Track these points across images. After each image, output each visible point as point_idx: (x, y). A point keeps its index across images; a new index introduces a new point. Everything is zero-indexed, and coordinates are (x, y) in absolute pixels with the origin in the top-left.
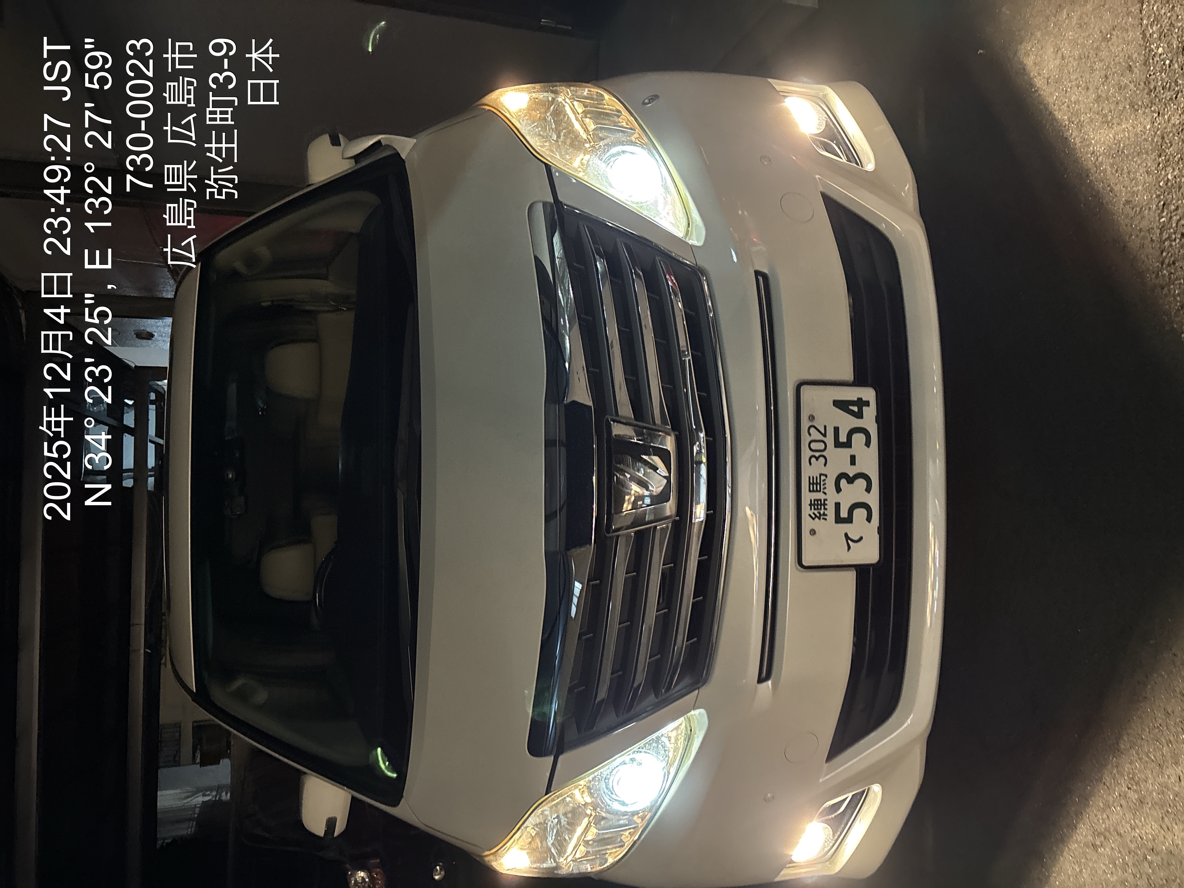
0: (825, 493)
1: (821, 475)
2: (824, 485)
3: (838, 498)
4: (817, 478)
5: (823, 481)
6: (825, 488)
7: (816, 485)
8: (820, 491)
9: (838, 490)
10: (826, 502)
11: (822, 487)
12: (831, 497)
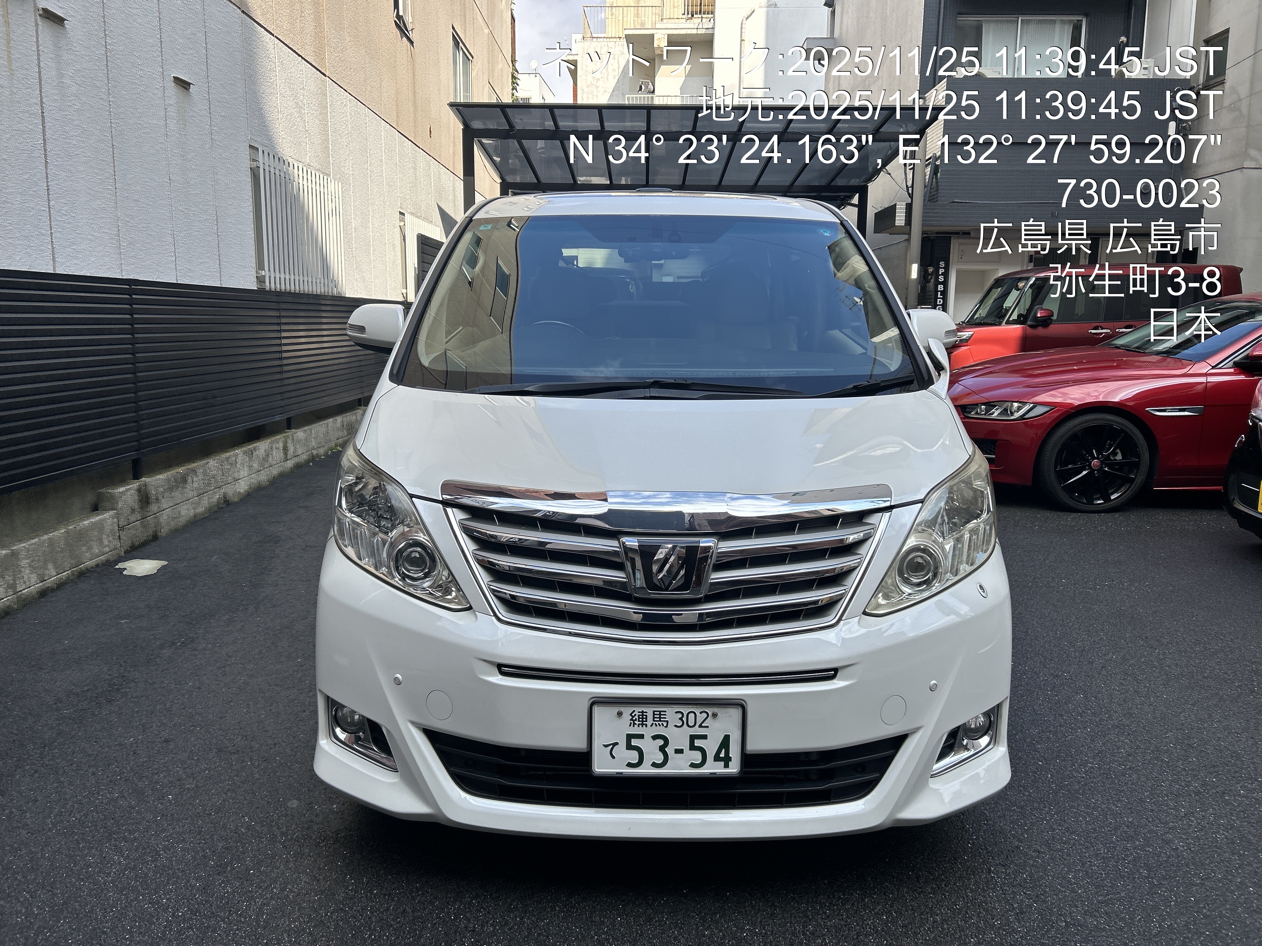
0: (652, 726)
1: (667, 722)
2: (660, 725)
3: (648, 737)
4: (665, 718)
5: (662, 724)
6: (656, 725)
7: (659, 718)
8: (654, 721)
9: (655, 737)
10: (644, 726)
11: (657, 723)
12: (649, 731)
